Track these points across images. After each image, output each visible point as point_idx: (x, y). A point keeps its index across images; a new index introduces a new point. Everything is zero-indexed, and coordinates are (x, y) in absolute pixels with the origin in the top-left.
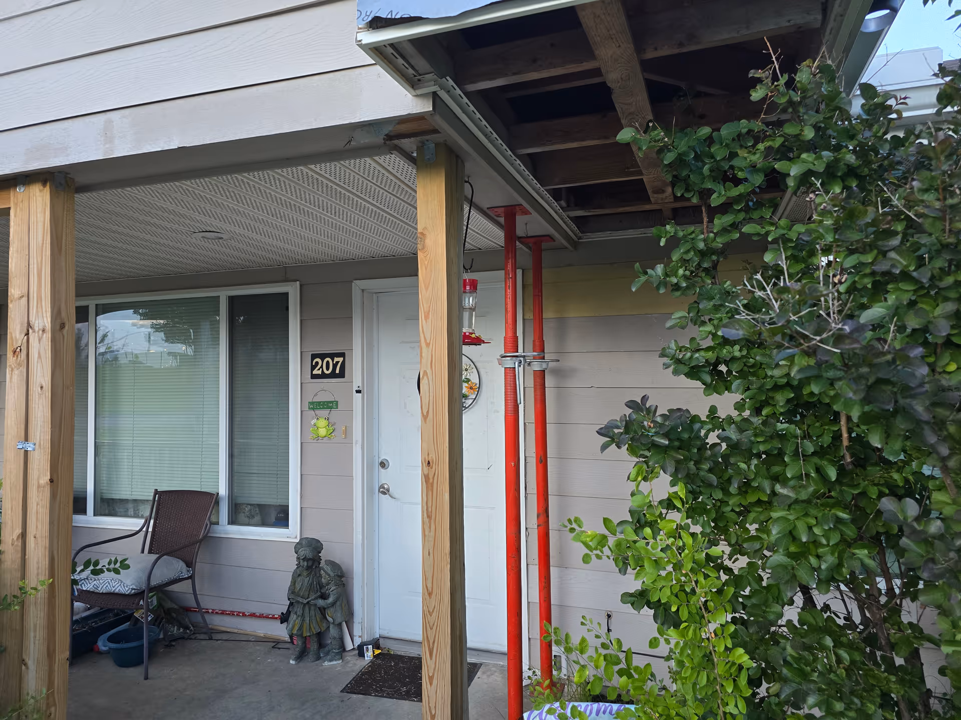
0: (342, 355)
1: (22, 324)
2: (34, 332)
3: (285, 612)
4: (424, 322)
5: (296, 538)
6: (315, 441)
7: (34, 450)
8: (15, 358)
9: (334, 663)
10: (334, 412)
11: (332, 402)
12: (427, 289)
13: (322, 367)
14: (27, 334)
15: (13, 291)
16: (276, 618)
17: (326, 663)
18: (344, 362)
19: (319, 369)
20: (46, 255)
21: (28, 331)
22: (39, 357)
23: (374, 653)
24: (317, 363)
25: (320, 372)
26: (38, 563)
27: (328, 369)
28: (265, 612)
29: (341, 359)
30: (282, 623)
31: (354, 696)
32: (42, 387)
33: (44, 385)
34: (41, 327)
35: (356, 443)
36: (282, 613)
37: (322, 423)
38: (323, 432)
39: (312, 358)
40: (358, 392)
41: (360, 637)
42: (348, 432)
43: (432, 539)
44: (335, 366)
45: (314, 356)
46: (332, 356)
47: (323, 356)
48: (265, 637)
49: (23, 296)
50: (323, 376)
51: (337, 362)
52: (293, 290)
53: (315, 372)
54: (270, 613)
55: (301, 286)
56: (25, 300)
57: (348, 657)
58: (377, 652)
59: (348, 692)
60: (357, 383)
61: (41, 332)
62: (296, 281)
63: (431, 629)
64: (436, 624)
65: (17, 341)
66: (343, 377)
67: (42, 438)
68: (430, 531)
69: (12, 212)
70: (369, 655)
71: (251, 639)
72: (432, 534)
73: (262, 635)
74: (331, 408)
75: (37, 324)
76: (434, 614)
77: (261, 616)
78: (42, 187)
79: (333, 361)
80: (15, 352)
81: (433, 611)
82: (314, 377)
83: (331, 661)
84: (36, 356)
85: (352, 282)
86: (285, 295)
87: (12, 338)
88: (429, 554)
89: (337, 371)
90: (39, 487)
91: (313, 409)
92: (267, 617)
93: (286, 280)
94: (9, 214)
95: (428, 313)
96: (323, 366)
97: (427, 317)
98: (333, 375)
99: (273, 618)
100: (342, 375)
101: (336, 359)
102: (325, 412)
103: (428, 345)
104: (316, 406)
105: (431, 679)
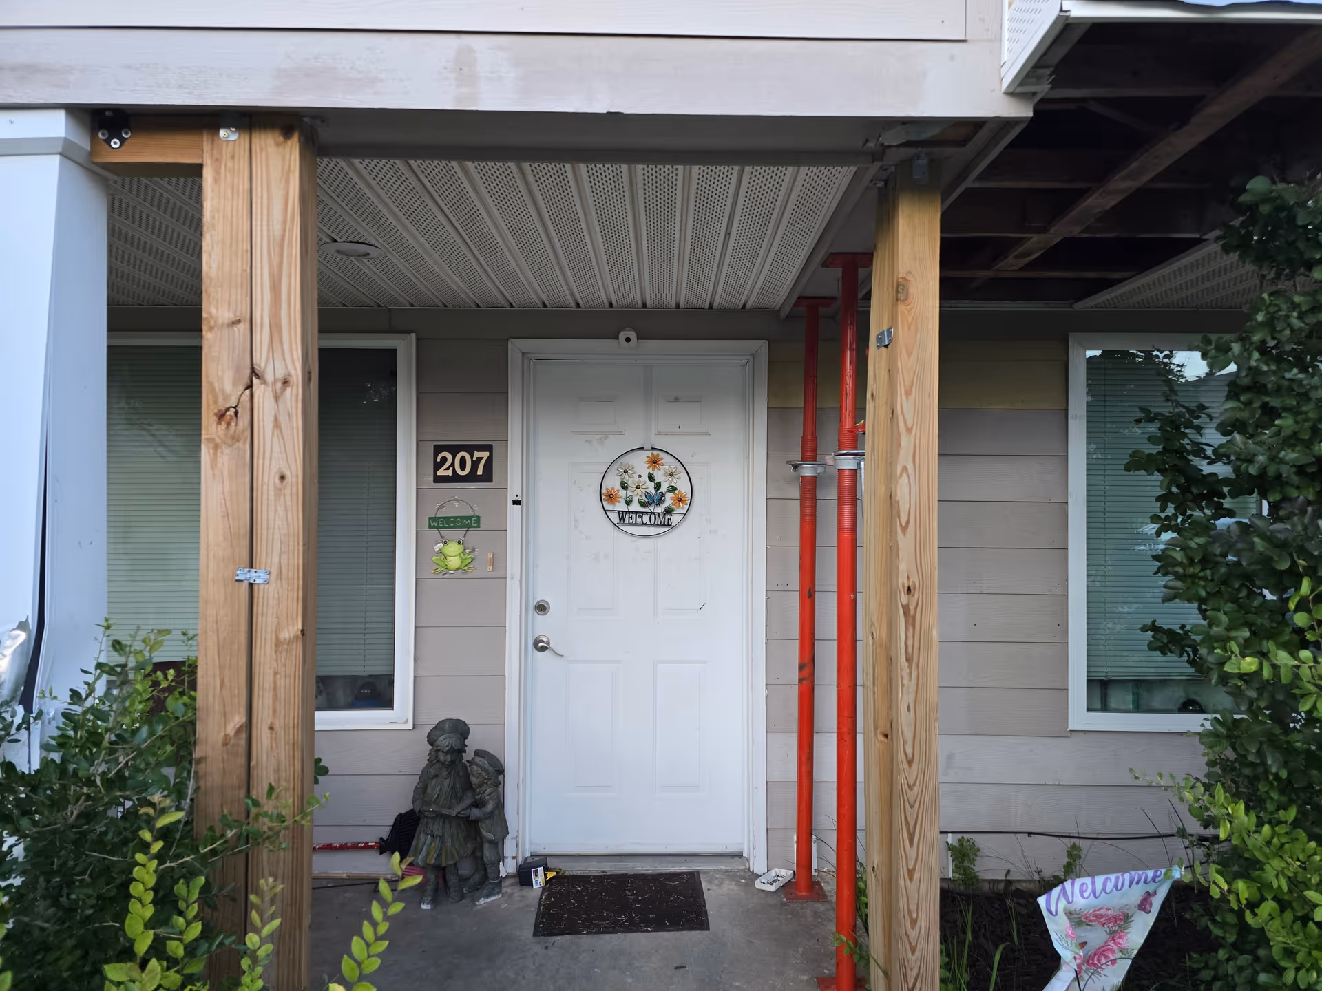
0: (488, 448)
1: (238, 370)
2: (265, 382)
3: (385, 838)
4: (904, 397)
5: (406, 722)
6: (440, 576)
7: (267, 582)
8: (224, 425)
9: (493, 898)
10: (473, 533)
11: (470, 518)
12: (909, 354)
13: (453, 465)
14: (250, 386)
15: (213, 310)
16: (371, 847)
17: (482, 901)
18: (490, 460)
19: (448, 469)
20: (290, 255)
21: (252, 381)
22: (277, 424)
23: (546, 877)
24: (444, 460)
25: (449, 473)
26: (277, 771)
27: (463, 467)
28: (350, 840)
29: (485, 455)
30: (381, 853)
31: (558, 938)
32: (282, 478)
33: (287, 473)
34: (280, 374)
35: (512, 578)
36: (381, 838)
37: (453, 549)
38: (454, 562)
39: (436, 452)
40: (517, 502)
41: (514, 858)
42: (498, 561)
43: (913, 689)
44: (475, 464)
45: (438, 449)
46: (471, 449)
47: (453, 450)
48: (350, 878)
49: (239, 321)
50: (455, 478)
51: (480, 459)
52: (405, 348)
53: (441, 472)
54: (358, 841)
55: (418, 339)
56: (243, 327)
57: (507, 888)
58: (551, 875)
59: (545, 935)
60: (514, 491)
61: (279, 385)
62: (409, 332)
63: (912, 807)
64: (918, 800)
65: (226, 398)
66: (490, 480)
67: (284, 562)
68: (910, 680)
69: (208, 174)
70: (539, 880)
71: (324, 883)
72: (914, 681)
73: (344, 876)
74: (469, 526)
75: (272, 370)
76: (916, 789)
77: (344, 848)
78: (281, 139)
79: (472, 458)
80: (221, 416)
81: (914, 784)
82: (438, 479)
83: (488, 896)
84: (269, 425)
85: (508, 340)
86: (392, 353)
87: (213, 390)
88: (909, 710)
89: (480, 472)
90: (278, 643)
91: (438, 528)
92: (355, 847)
93: (392, 330)
94: (200, 175)
95: (911, 390)
96: (452, 463)
97: (908, 393)
98: (472, 478)
99: (366, 847)
100: (488, 477)
101: (477, 454)
102: (459, 533)
103: (909, 430)
104: (440, 524)
105: (911, 873)
